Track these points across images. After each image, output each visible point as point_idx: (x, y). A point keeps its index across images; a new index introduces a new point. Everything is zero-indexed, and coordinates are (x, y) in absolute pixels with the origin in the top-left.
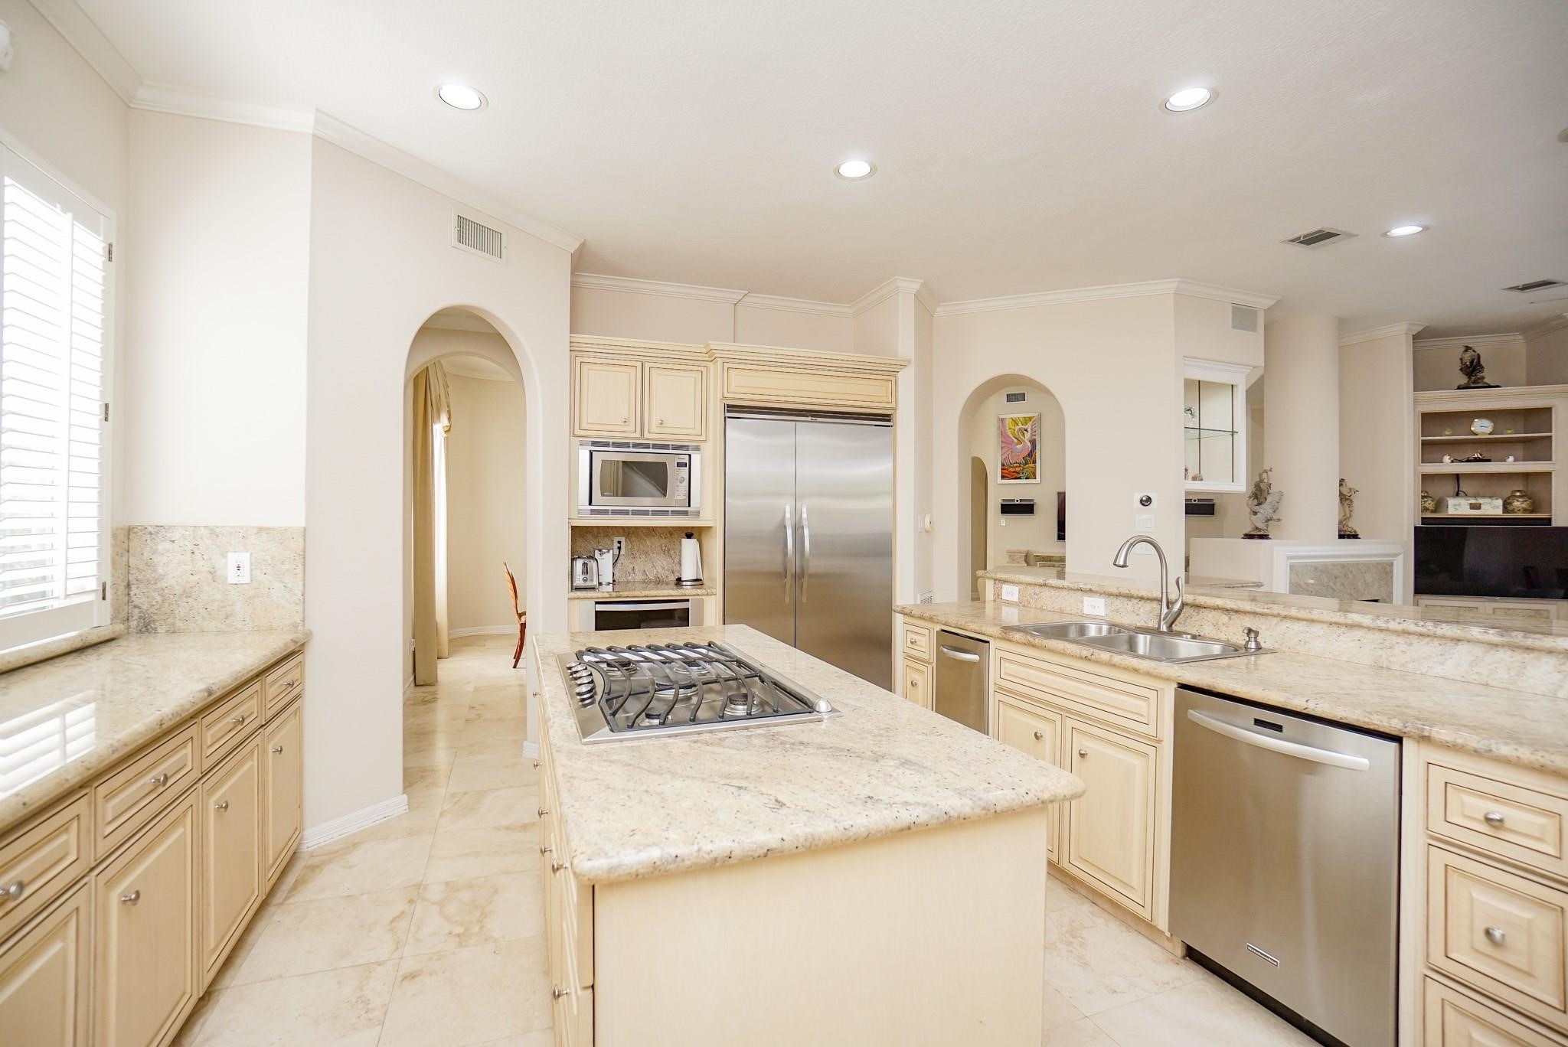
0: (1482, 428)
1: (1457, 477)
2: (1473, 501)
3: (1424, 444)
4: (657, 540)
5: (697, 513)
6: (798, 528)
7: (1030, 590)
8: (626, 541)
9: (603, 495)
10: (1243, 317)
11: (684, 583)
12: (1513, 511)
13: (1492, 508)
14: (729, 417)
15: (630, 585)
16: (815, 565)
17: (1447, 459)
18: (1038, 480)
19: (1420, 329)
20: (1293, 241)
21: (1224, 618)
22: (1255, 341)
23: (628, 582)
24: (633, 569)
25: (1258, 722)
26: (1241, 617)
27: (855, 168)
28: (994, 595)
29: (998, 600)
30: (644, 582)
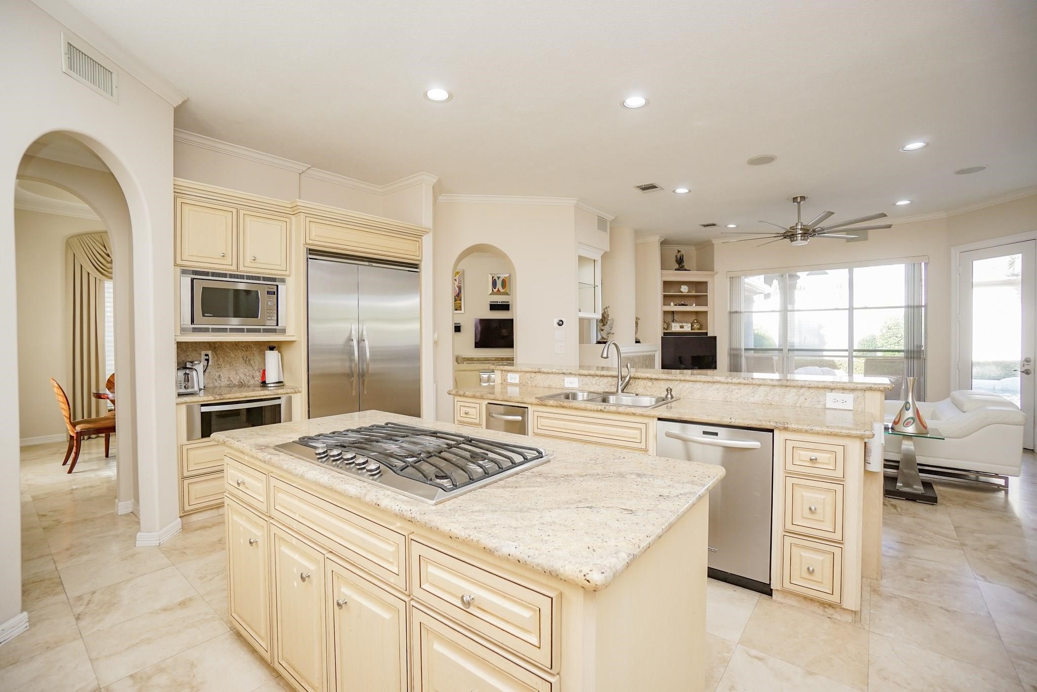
0: (684, 289)
1: (673, 312)
2: (681, 324)
3: (665, 296)
4: (240, 353)
5: (283, 331)
6: (361, 341)
7: (528, 375)
8: (212, 354)
9: (204, 316)
10: (602, 223)
11: (269, 385)
12: (694, 329)
13: (687, 328)
14: (310, 258)
15: (216, 390)
16: (373, 367)
17: (672, 304)
18: (462, 311)
19: (663, 240)
20: (638, 187)
21: (649, 383)
22: (606, 236)
23: (215, 387)
24: (219, 376)
25: (705, 433)
26: (659, 382)
27: (438, 94)
28: (502, 380)
29: (504, 383)
30: (229, 386)
